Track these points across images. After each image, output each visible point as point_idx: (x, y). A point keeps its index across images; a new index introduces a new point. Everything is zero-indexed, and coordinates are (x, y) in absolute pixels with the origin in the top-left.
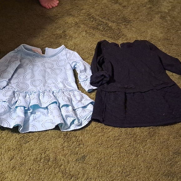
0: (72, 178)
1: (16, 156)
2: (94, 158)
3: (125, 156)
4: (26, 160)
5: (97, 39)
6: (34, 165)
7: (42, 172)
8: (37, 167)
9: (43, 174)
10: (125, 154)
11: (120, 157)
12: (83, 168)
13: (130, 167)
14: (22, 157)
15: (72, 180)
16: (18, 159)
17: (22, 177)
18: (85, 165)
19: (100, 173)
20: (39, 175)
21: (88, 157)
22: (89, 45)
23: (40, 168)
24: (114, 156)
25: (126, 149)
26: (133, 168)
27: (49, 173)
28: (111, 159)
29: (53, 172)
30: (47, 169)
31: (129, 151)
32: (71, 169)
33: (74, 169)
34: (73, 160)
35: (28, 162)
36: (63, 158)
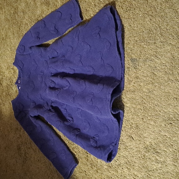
0: (155, 73)
1: (128, 133)
2: (134, 48)
3: (133, 13)
4: (133, 122)
5: (2, 44)
6: (139, 115)
7: (146, 106)
8: (141, 111)
9: (149, 105)
10: (131, 12)
11: (134, 18)
12: (145, 61)
13: (146, 6)
14: (130, 127)
15: (156, 73)
16: (131, 131)
17: (151, 127)
18: (141, 59)
19: (151, 42)
20: (150, 110)
21: (133, 55)
22: (8, 52)
23: (142, 108)
24: (132, 26)
25: (126, 10)
26: (147, 3)
27: (148, 98)
28: (135, 28)
29: (147, 94)
30: (144, 101)
31: (127, 7)
32: (145, 75)
33: (145, 72)
34: (136, 72)
35: (135, 120)
36: (132, 84)
